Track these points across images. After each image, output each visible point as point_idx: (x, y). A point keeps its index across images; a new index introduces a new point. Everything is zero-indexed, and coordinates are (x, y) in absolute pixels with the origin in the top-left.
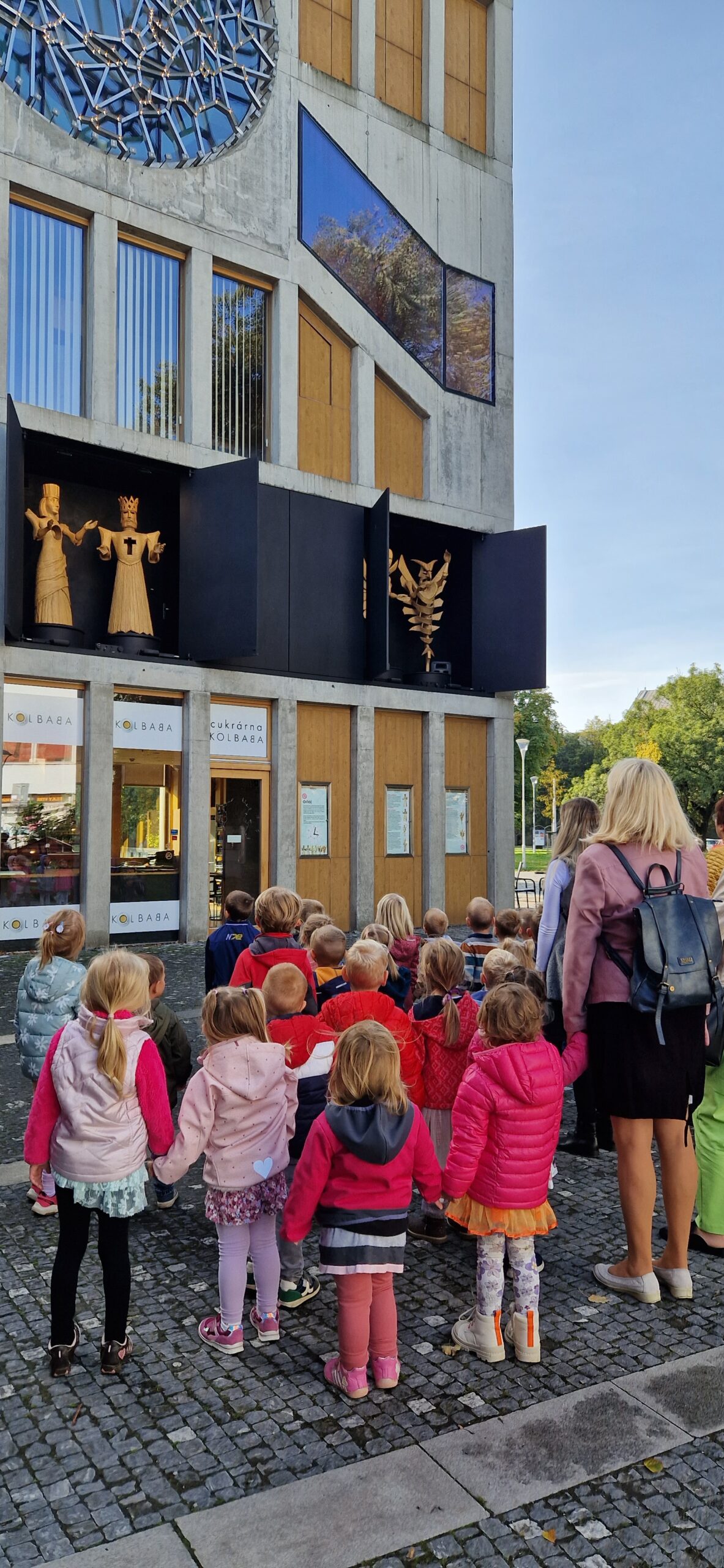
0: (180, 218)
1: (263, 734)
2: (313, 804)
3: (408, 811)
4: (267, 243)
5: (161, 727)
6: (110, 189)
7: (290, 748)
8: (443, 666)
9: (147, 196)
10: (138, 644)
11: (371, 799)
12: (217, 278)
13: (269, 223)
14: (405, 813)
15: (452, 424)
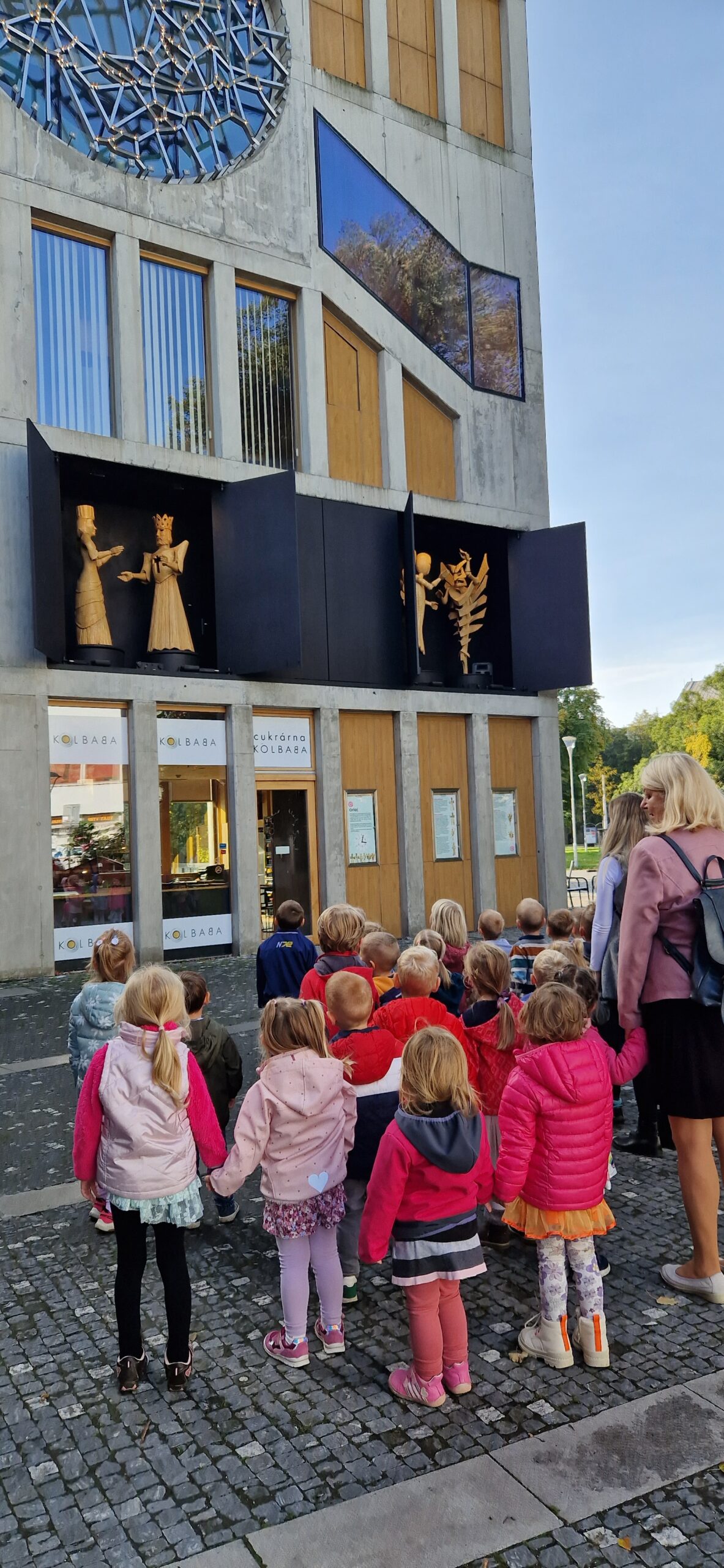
0: (200, 233)
1: (307, 744)
2: (360, 811)
3: (455, 814)
4: (288, 252)
5: (205, 741)
6: (130, 209)
7: (334, 757)
8: (485, 667)
9: (167, 214)
10: (177, 661)
11: (417, 804)
12: (240, 291)
13: (289, 232)
14: (453, 816)
15: (482, 421)
